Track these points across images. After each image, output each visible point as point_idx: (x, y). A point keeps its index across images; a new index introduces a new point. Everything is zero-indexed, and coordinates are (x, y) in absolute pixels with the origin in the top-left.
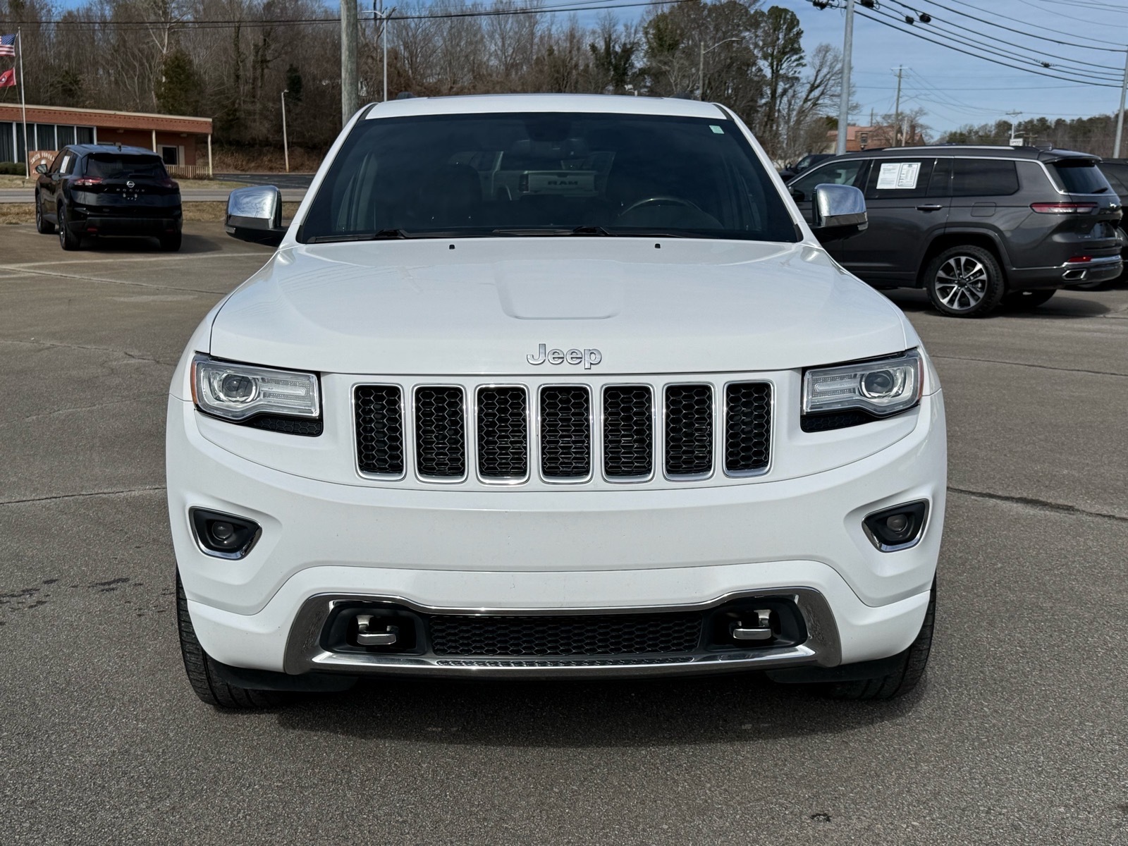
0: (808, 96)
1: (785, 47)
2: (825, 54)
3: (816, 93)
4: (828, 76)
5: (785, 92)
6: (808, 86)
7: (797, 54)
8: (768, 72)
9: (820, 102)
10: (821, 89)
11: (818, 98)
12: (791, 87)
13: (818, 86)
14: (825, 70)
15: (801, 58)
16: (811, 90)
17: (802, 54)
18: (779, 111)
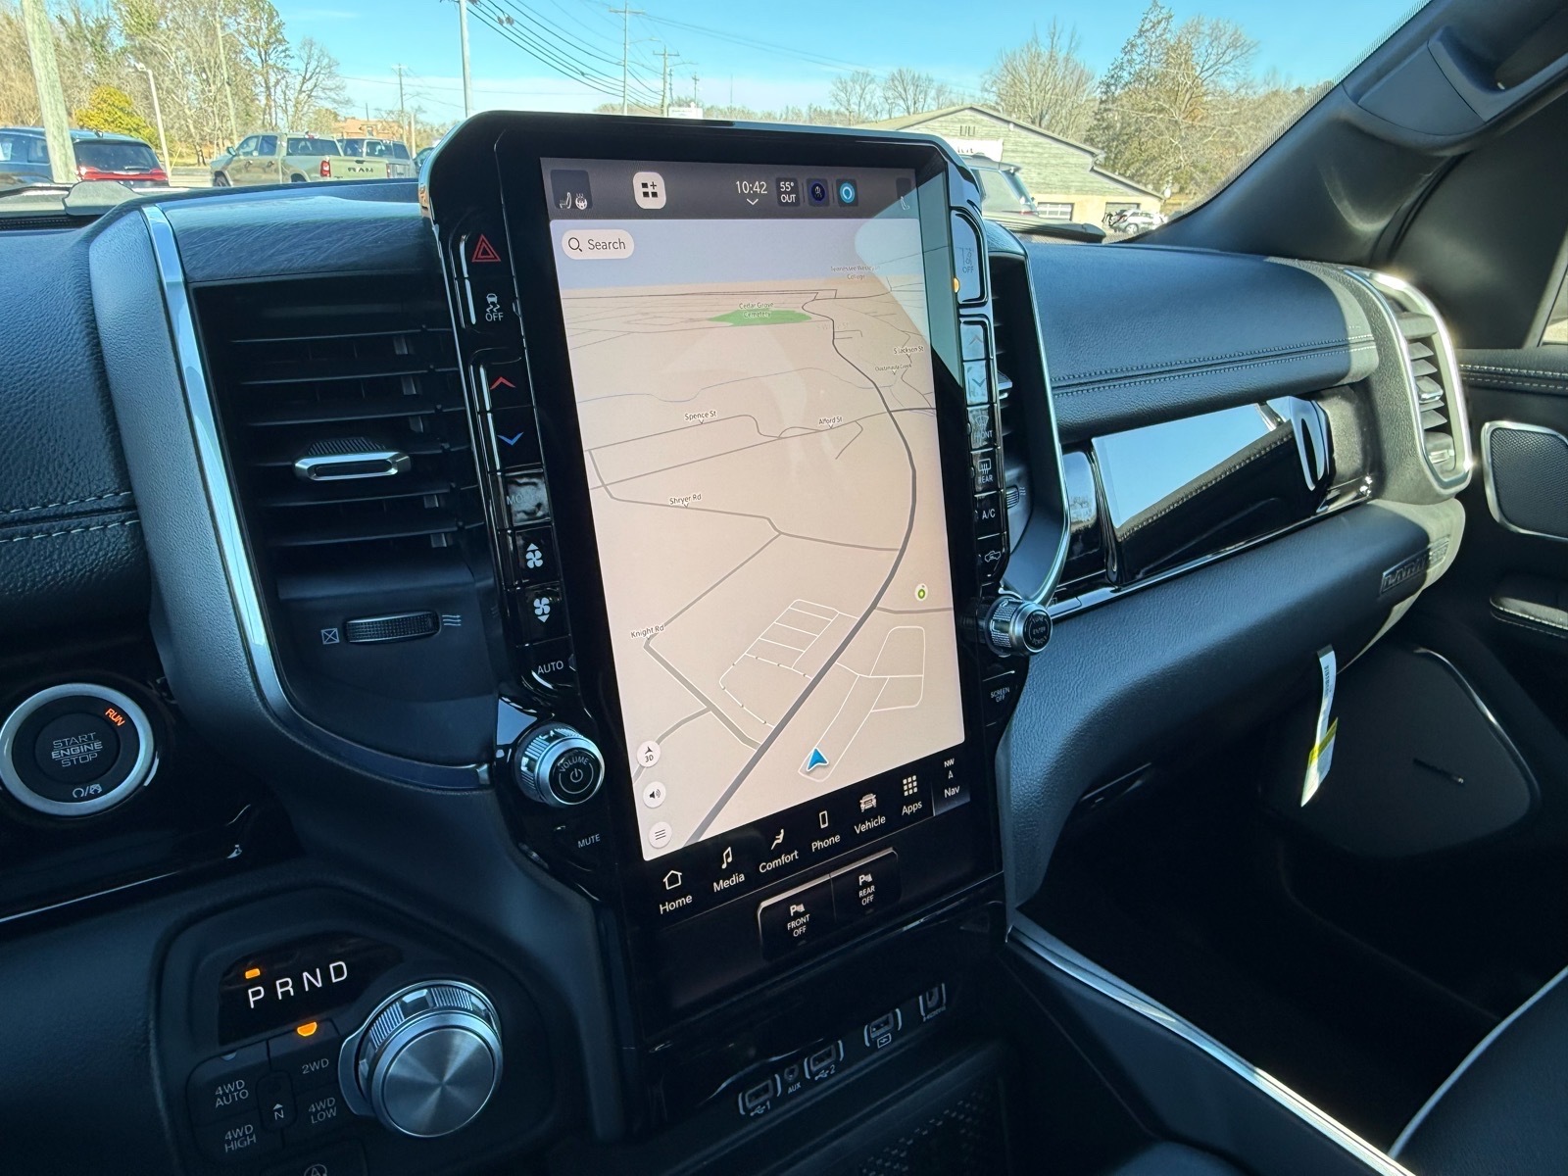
0: (301, 87)
1: (270, 37)
2: (311, 49)
3: (309, 85)
4: (317, 70)
5: (277, 83)
6: (300, 78)
7: (280, 44)
8: (257, 60)
9: (313, 94)
10: (313, 81)
11: (312, 90)
12: (283, 78)
13: (311, 78)
14: (313, 64)
15: (287, 49)
16: (303, 83)
17: (288, 46)
18: (274, 100)
